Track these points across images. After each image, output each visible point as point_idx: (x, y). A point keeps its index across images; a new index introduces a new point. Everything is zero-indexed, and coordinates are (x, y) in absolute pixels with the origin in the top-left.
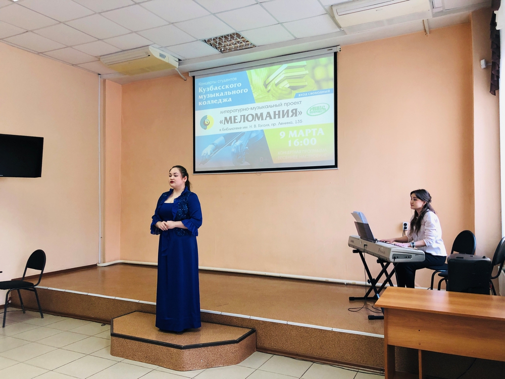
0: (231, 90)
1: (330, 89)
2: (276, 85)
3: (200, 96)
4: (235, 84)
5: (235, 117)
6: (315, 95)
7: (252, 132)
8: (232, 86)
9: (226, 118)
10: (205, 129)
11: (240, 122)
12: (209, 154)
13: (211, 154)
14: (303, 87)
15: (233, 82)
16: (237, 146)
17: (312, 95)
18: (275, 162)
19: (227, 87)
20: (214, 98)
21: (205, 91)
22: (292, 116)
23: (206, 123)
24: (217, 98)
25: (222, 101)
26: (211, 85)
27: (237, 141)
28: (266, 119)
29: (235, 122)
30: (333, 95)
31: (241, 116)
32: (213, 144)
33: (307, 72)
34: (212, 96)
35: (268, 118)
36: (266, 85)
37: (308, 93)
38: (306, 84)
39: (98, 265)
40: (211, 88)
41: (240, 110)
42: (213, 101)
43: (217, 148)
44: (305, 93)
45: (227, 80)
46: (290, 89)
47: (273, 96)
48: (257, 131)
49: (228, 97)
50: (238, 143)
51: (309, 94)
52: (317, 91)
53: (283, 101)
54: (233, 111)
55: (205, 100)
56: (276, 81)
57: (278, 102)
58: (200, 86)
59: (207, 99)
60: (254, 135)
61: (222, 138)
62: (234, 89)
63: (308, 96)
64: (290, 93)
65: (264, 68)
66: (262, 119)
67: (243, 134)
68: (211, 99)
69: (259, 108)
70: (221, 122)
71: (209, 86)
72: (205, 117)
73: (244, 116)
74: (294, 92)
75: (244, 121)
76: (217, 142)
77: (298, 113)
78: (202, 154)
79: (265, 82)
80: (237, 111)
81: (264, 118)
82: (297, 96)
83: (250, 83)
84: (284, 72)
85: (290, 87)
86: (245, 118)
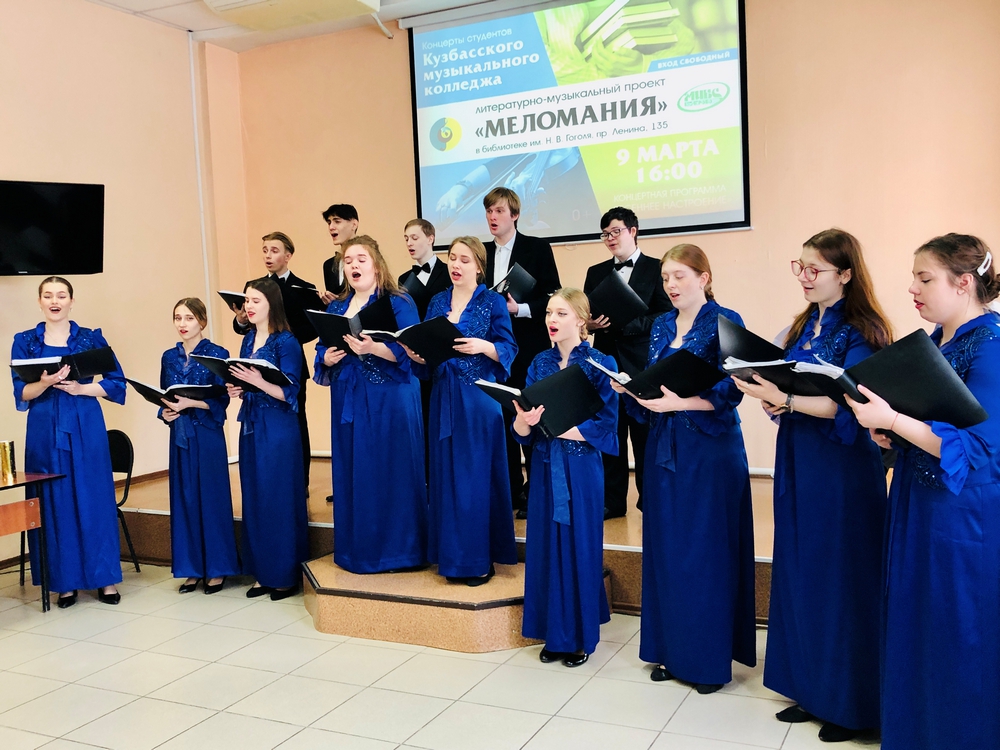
0: (498, 57)
1: (731, 51)
2: (605, 43)
3: (426, 74)
4: (509, 45)
5: (510, 120)
6: (696, 63)
7: (552, 153)
8: (501, 48)
9: (489, 123)
11: (522, 131)
14: (667, 46)
15: (504, 40)
17: (690, 64)
19: (490, 50)
20: (460, 79)
21: (437, 61)
22: (644, 113)
23: (443, 135)
24: (468, 78)
25: (479, 83)
26: (452, 47)
28: (583, 122)
29: (511, 132)
30: (736, 63)
31: (525, 117)
33: (676, 12)
34: (454, 72)
35: (589, 120)
36: (581, 45)
38: (674, 39)
40: (453, 55)
41: (523, 104)
42: (458, 84)
43: (471, 192)
44: (673, 60)
45: (490, 35)
46: (636, 52)
47: (599, 69)
48: (563, 151)
49: (492, 74)
50: (521, 179)
51: (681, 62)
52: (700, 55)
53: (622, 81)
54: (505, 106)
55: (438, 84)
56: (604, 34)
57: (610, 83)
58: (428, 52)
59: (443, 81)
62: (506, 55)
63: (680, 66)
64: (639, 61)
66: (575, 123)
67: (531, 157)
68: (452, 80)
69: (567, 97)
70: (479, 132)
71: (447, 50)
72: (441, 123)
73: (532, 116)
74: (648, 59)
75: (533, 129)
77: (657, 107)
80: (515, 105)
81: (579, 120)
82: (653, 67)
83: (545, 40)
84: (622, 13)
85: (637, 48)
86: (535, 122)
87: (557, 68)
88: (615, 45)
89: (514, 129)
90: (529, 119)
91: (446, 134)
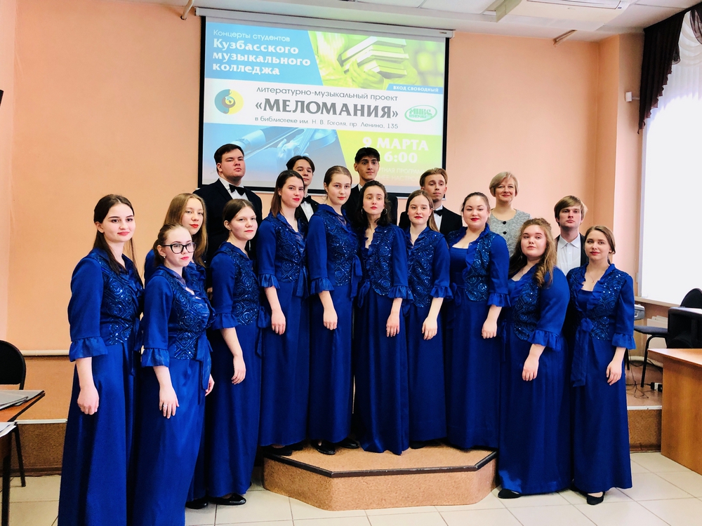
0: (279, 56)
1: (439, 88)
2: (359, 65)
3: (215, 54)
4: (287, 48)
5: (285, 102)
6: (417, 91)
8: (280, 49)
9: (268, 101)
11: (294, 111)
14: (400, 76)
15: (284, 44)
16: (289, 150)
17: (414, 91)
19: (271, 49)
20: (246, 63)
21: (226, 46)
22: (383, 116)
23: (227, 102)
24: (252, 64)
25: (261, 70)
26: (240, 39)
28: (340, 114)
29: (285, 110)
30: (442, 96)
31: (297, 102)
33: (406, 56)
34: (240, 58)
35: (344, 113)
36: (342, 63)
37: (407, 86)
38: (405, 73)
40: (240, 45)
41: (295, 92)
42: (243, 67)
44: (403, 86)
45: (271, 38)
46: (380, 75)
49: (273, 66)
50: (290, 145)
51: (408, 88)
54: (281, 91)
55: (225, 63)
57: (361, 92)
58: (218, 38)
59: (230, 62)
62: (284, 55)
63: (407, 91)
64: (381, 82)
65: (339, 34)
66: (335, 113)
67: (300, 131)
68: (237, 63)
69: (329, 94)
70: (259, 106)
71: (235, 40)
72: (226, 93)
73: (303, 103)
74: (387, 82)
75: (302, 111)
77: (392, 114)
79: (340, 55)
80: (289, 91)
81: (338, 112)
82: (390, 88)
83: (315, 52)
84: (371, 47)
85: (380, 73)
86: (304, 107)
87: (323, 73)
88: (366, 67)
89: (288, 108)
90: (299, 104)
91: (230, 102)
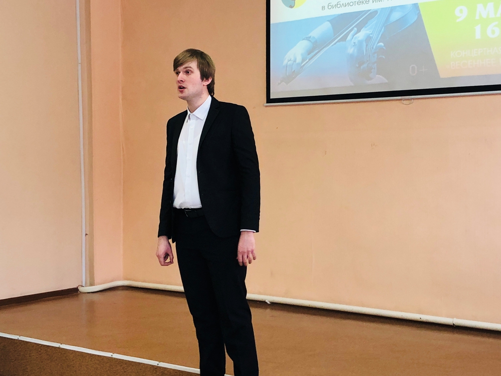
10: (291, 7)
12: (299, 60)
13: (303, 60)
16: (360, 42)
18: (443, 74)
27: (359, 31)
32: (308, 39)
39: (81, 289)
43: (316, 46)
48: (403, 7)
50: (362, 35)
60: (396, 16)
61: (327, 26)
67: (372, 14)
76: (316, 33)
78: (285, 62)
